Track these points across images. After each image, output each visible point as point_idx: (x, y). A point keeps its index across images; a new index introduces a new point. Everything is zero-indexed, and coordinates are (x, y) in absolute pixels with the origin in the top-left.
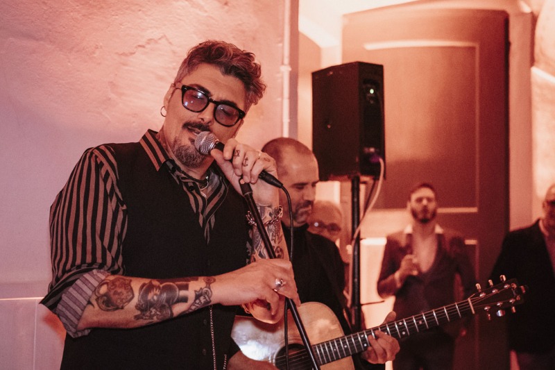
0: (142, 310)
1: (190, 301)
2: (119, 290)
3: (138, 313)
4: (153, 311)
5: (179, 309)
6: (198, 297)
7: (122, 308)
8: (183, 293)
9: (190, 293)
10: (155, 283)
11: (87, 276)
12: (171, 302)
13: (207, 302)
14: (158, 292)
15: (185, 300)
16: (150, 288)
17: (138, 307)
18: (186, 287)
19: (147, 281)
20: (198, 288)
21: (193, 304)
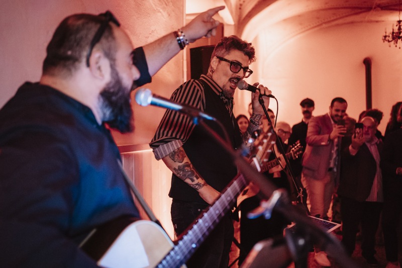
0: (179, 169)
1: (194, 183)
2: (180, 156)
3: (177, 168)
4: (181, 173)
5: (188, 181)
6: (197, 184)
7: (175, 162)
8: (195, 178)
9: (196, 181)
10: (191, 166)
11: (177, 141)
12: (188, 177)
13: (197, 189)
14: (189, 170)
15: (193, 181)
16: (188, 166)
17: (179, 167)
18: (197, 178)
19: (190, 163)
20: (200, 182)
21: (193, 185)
